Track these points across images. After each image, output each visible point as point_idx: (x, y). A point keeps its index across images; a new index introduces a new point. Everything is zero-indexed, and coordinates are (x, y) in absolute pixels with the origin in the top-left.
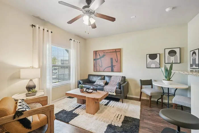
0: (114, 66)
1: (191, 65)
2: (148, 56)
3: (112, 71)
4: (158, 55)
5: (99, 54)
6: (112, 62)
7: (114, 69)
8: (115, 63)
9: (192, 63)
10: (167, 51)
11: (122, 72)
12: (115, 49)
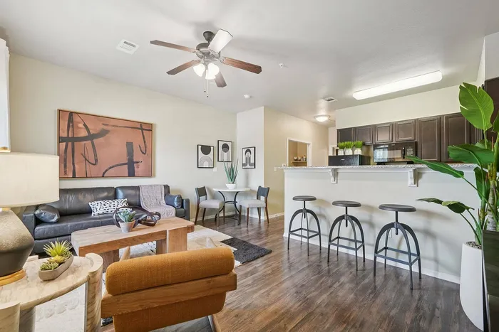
0: (137, 162)
1: (243, 165)
2: (200, 147)
3: (132, 174)
4: (212, 148)
5: (85, 125)
6: (130, 153)
7: (138, 170)
8: (138, 156)
9: (244, 162)
10: (221, 144)
11: (154, 176)
12: (141, 124)
